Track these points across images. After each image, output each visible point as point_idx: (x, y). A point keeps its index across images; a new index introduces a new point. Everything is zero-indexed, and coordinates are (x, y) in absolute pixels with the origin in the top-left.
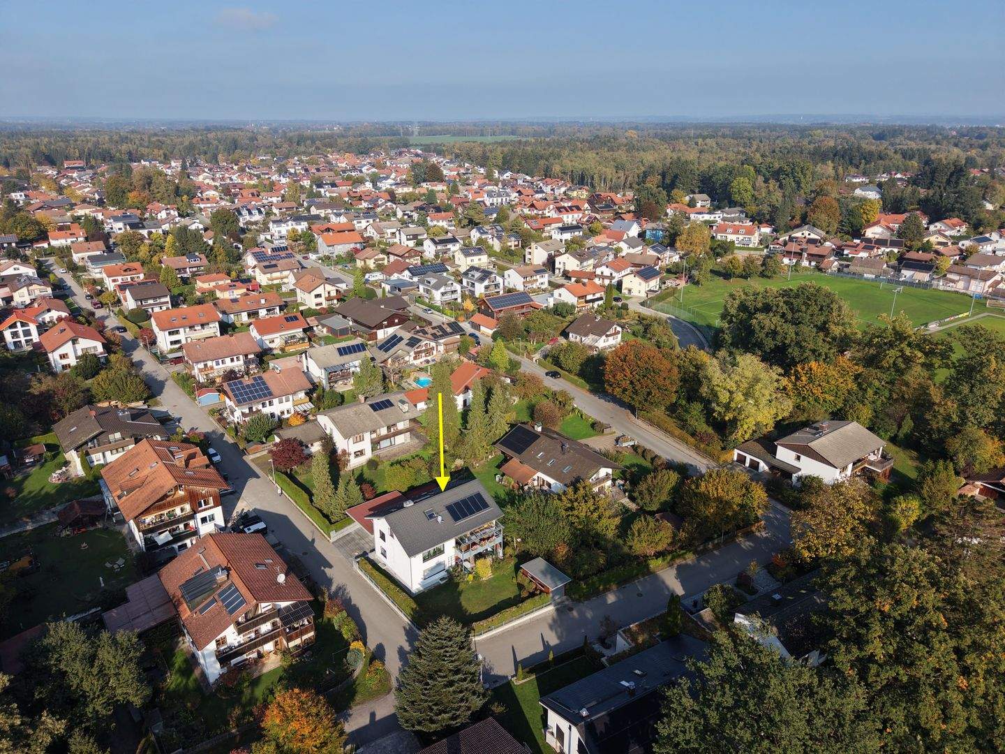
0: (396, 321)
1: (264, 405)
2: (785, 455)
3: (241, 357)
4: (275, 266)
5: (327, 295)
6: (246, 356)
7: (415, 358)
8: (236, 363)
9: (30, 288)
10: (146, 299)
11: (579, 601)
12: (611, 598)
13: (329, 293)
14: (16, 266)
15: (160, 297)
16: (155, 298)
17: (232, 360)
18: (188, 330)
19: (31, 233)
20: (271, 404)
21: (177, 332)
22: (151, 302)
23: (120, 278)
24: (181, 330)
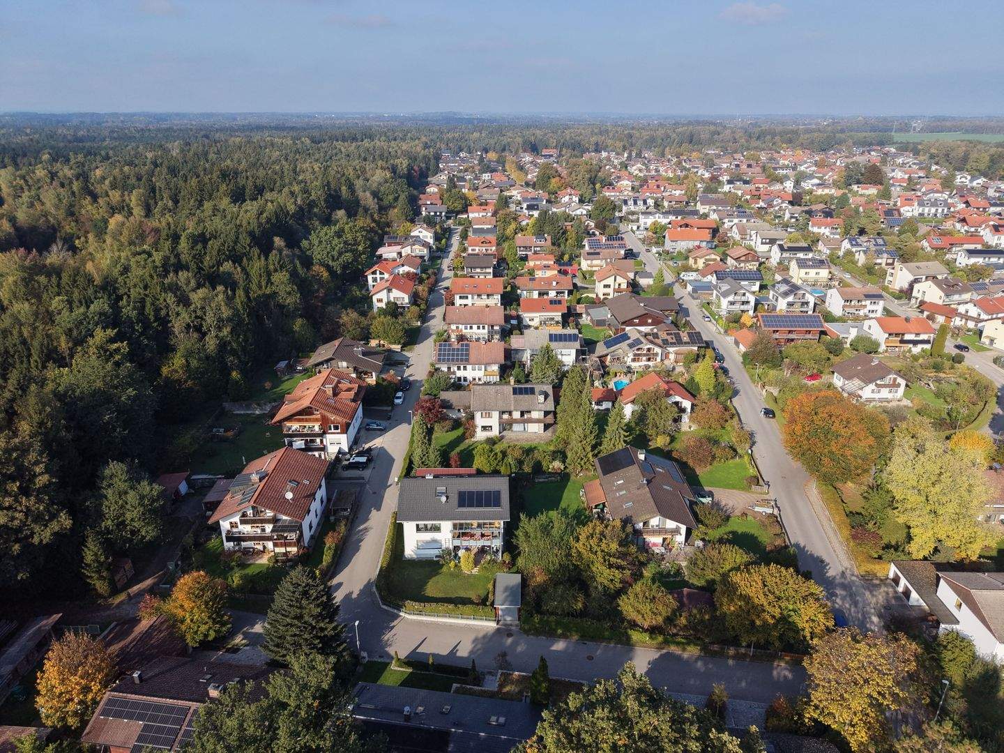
0: (650, 321)
1: (459, 368)
2: (946, 594)
3: (486, 327)
4: (598, 254)
5: (617, 287)
6: (492, 326)
7: (634, 360)
8: (481, 331)
9: (414, 247)
10: (475, 268)
11: (527, 632)
12: (560, 646)
13: (619, 285)
14: (420, 230)
15: (486, 268)
16: (482, 268)
17: (479, 328)
18: (476, 297)
19: (458, 205)
20: (465, 368)
21: (467, 298)
22: (478, 270)
23: (477, 248)
24: (470, 296)
